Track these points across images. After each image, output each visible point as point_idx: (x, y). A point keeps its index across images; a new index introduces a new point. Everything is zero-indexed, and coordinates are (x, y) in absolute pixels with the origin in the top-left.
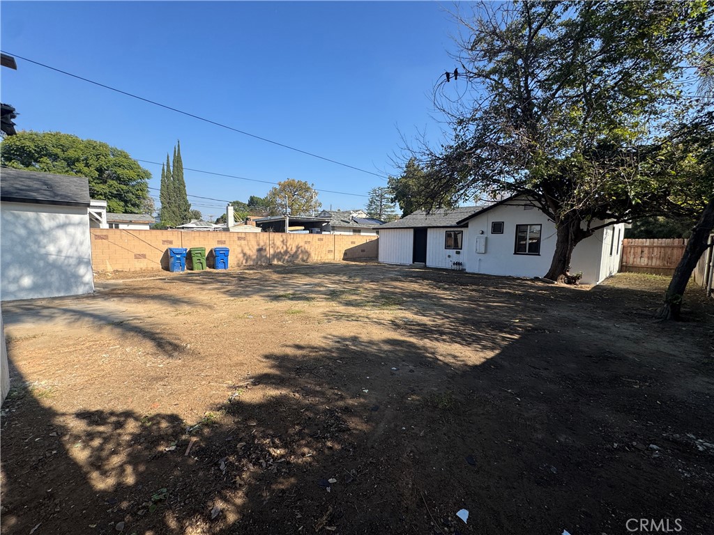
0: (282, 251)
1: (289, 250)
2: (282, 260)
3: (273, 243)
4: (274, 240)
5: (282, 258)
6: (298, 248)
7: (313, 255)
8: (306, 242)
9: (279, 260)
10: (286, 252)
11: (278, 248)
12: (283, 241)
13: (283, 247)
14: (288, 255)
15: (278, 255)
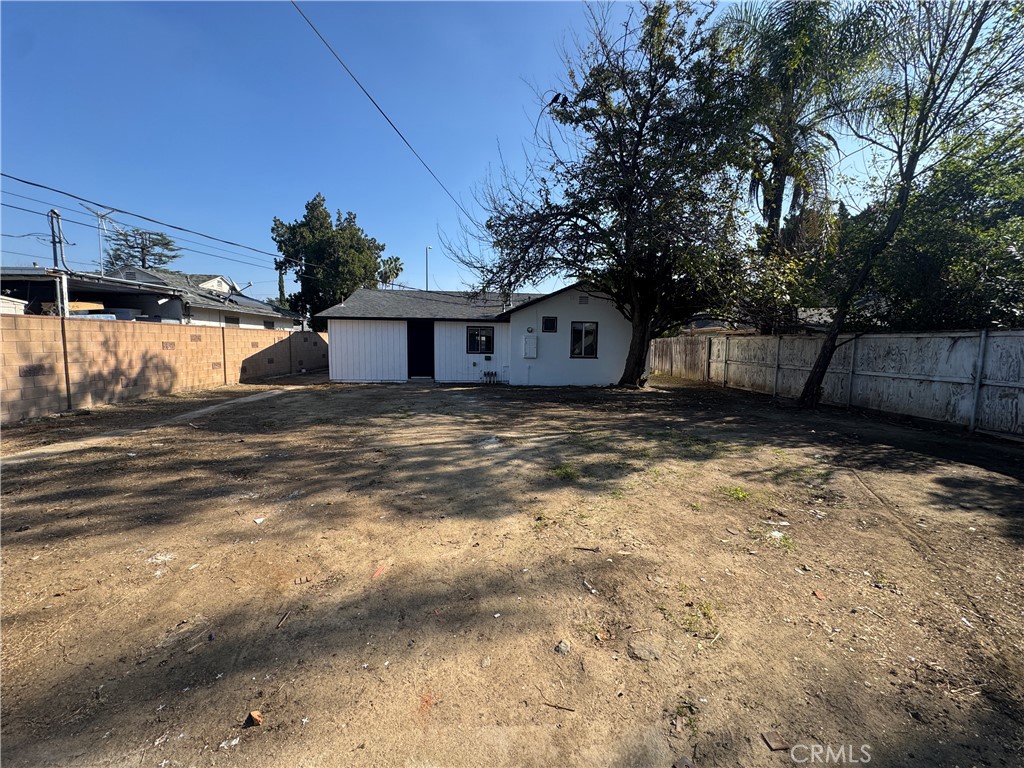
0: (105, 371)
1: (124, 366)
2: (106, 397)
3: (79, 349)
4: (79, 339)
5: (105, 390)
6: (146, 360)
7: (182, 376)
8: (165, 345)
9: (98, 396)
10: (117, 373)
11: (92, 362)
12: (105, 344)
13: (105, 361)
14: (123, 380)
15: (96, 384)
